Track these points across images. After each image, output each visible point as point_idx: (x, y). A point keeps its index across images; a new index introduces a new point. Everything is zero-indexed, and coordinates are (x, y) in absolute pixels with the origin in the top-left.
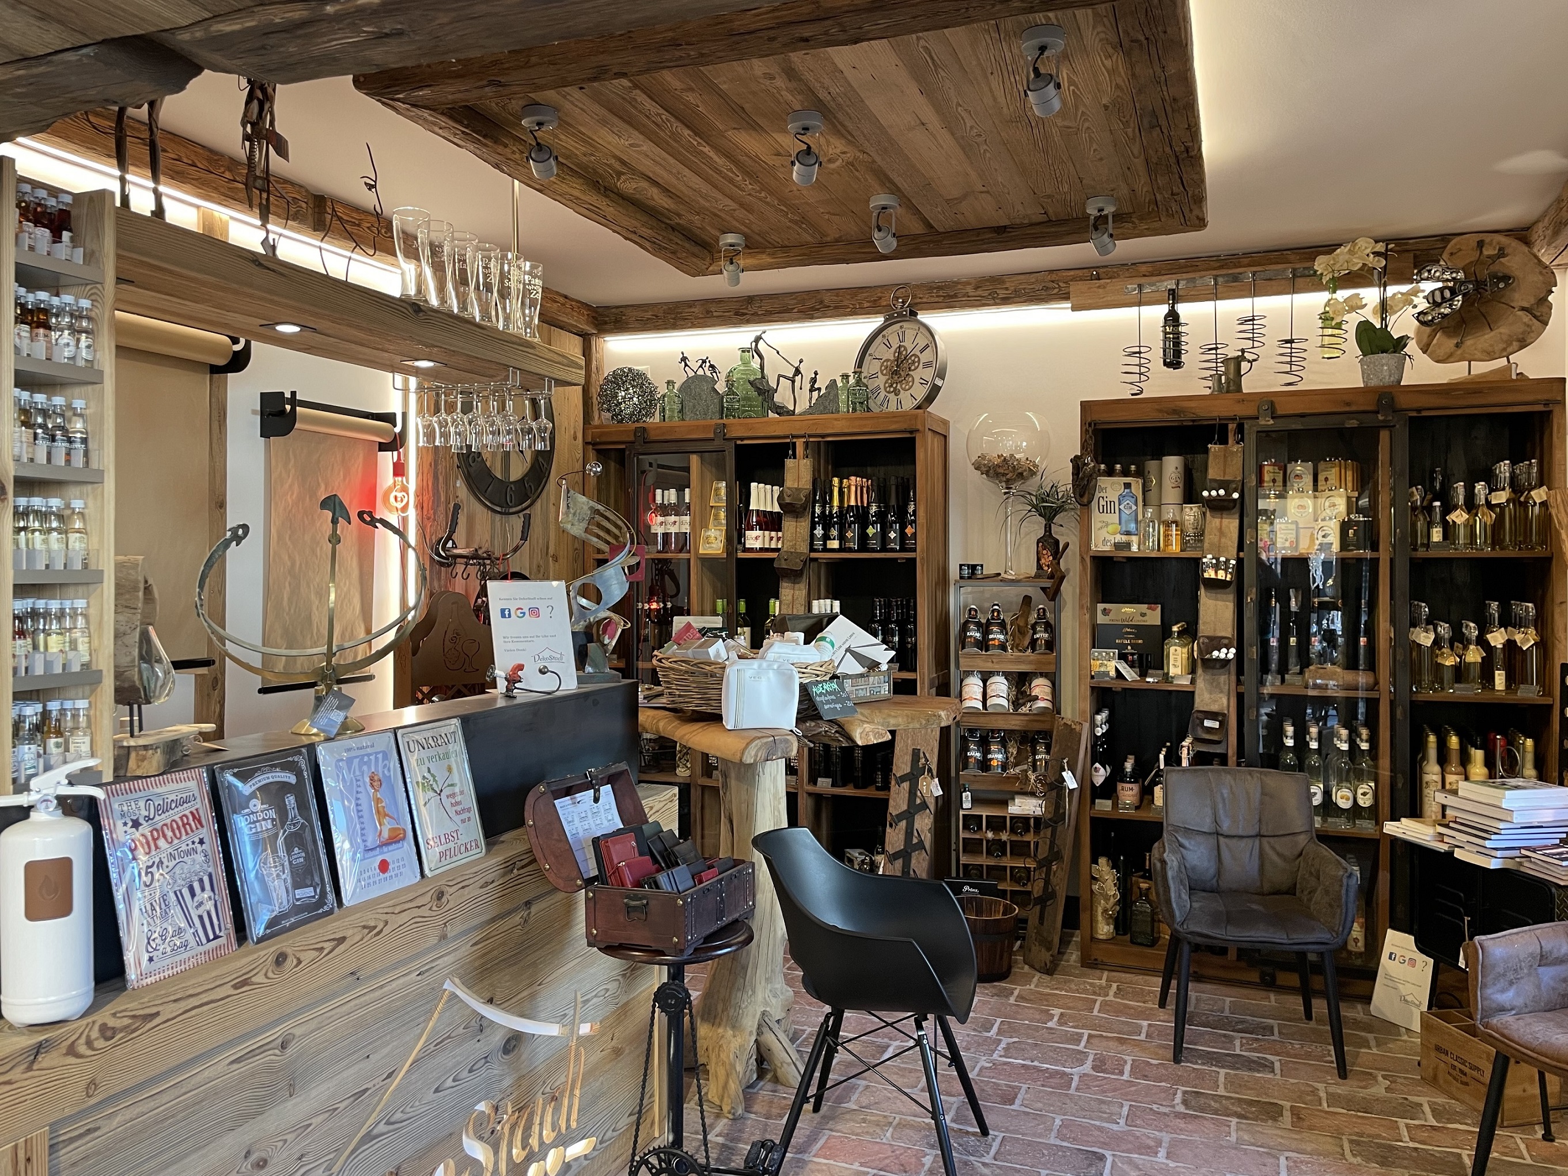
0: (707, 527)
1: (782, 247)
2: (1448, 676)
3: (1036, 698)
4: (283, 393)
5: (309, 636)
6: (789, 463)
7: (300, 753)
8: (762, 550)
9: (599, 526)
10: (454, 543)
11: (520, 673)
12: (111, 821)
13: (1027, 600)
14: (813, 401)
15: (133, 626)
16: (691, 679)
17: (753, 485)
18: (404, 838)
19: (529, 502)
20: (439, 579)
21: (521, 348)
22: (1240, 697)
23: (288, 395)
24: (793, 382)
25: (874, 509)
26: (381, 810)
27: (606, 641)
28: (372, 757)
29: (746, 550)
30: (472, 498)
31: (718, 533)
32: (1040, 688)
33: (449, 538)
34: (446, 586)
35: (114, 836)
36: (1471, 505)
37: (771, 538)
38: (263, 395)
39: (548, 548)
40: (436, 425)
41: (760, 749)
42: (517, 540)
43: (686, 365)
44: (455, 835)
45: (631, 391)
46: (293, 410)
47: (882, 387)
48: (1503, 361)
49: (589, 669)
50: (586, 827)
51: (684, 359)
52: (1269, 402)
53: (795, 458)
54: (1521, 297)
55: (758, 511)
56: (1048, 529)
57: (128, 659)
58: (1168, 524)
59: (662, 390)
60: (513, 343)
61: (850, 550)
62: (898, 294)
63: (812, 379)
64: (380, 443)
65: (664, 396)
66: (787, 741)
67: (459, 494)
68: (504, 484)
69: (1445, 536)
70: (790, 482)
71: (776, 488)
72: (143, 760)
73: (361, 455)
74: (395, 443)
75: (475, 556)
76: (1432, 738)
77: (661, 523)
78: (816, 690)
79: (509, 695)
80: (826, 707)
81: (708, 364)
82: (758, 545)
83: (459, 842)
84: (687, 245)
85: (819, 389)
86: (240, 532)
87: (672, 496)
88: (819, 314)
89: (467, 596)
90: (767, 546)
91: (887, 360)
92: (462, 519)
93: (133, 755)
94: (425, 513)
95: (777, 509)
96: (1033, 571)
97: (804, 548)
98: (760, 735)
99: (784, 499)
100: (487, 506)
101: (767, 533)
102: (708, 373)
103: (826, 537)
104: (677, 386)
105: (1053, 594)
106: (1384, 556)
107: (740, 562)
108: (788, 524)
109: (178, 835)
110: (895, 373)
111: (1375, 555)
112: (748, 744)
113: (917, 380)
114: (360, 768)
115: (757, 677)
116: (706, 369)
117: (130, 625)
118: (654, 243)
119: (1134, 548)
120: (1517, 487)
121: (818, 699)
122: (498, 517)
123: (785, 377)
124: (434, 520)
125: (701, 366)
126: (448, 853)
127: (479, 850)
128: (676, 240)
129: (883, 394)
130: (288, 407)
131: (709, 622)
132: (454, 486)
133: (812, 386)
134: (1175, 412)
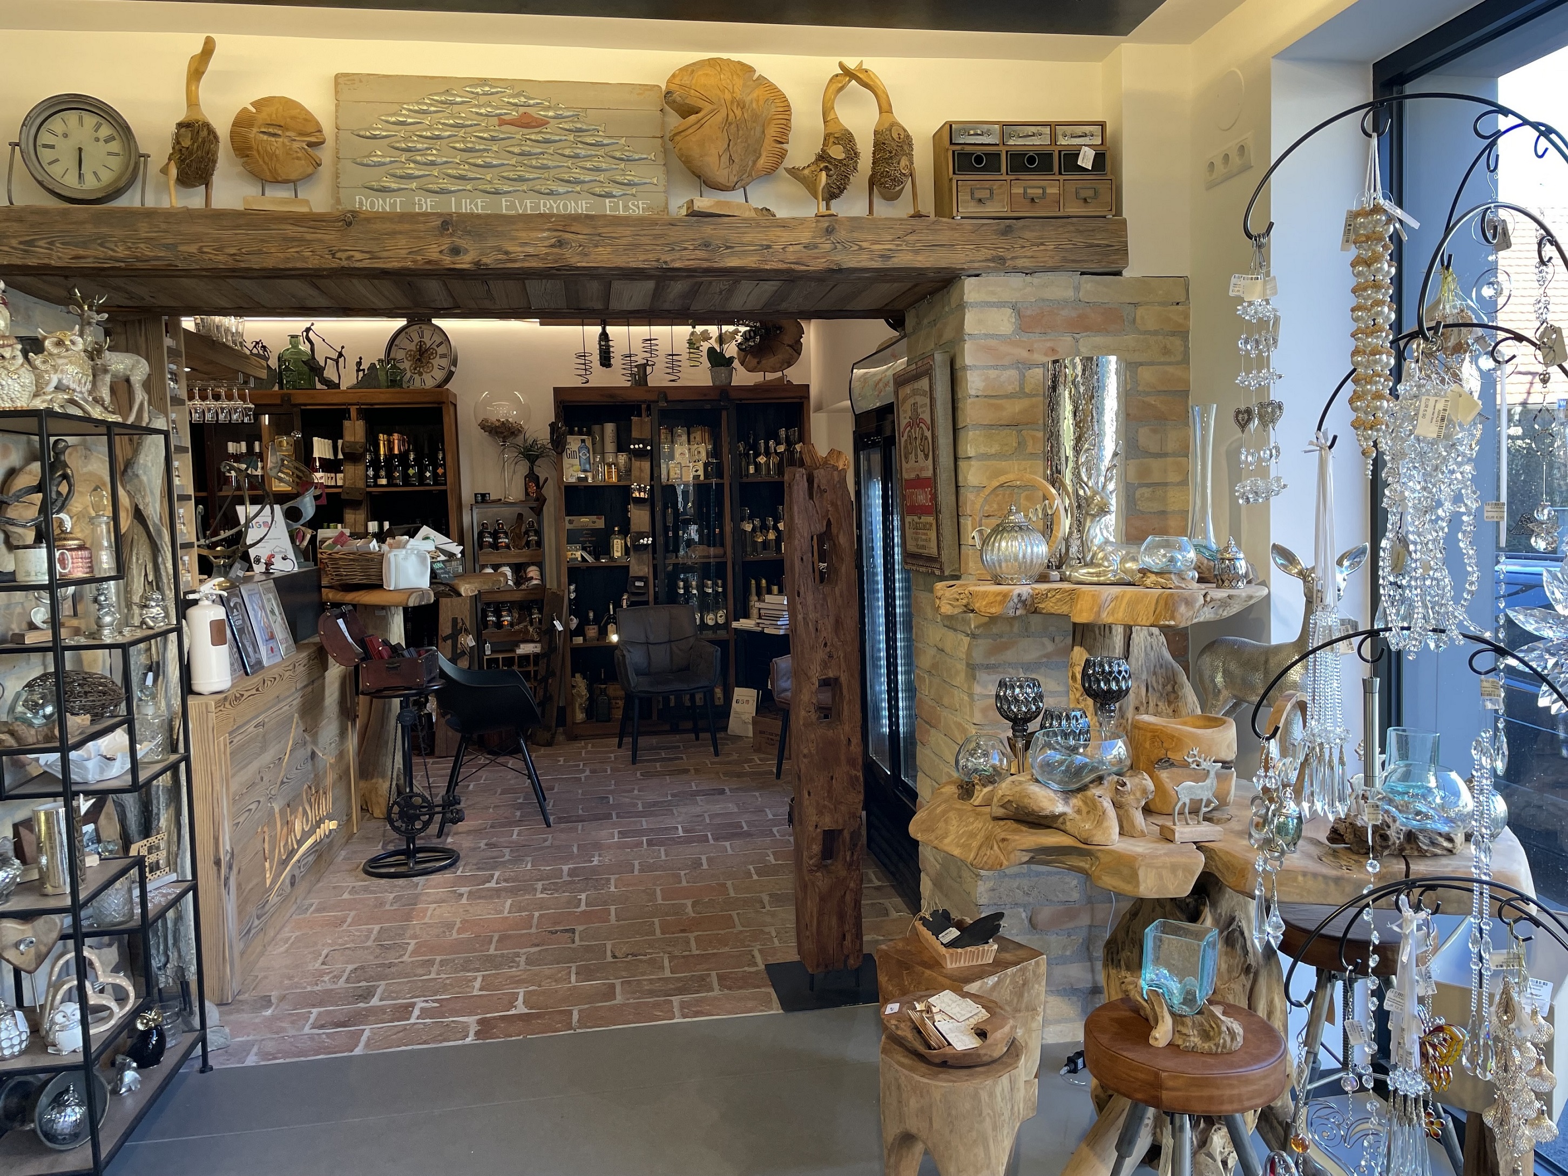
2: (760, 548)
3: (532, 578)
6: (347, 423)
8: (328, 486)
11: (273, 559)
13: (520, 516)
14: (360, 378)
17: (315, 439)
22: (655, 567)
24: (337, 363)
25: (412, 456)
27: (298, 543)
32: (533, 572)
36: (767, 454)
37: (333, 478)
41: (416, 598)
47: (408, 369)
48: (779, 374)
52: (662, 392)
53: (350, 420)
54: (788, 339)
55: (319, 458)
56: (531, 469)
58: (609, 465)
61: (396, 485)
63: (357, 361)
66: (429, 593)
69: (756, 470)
70: (348, 437)
76: (753, 582)
78: (434, 566)
85: (363, 370)
90: (332, 484)
91: (411, 351)
95: (340, 457)
96: (522, 497)
101: (328, 474)
103: (377, 476)
105: (538, 511)
106: (726, 481)
108: (349, 468)
110: (419, 360)
111: (720, 481)
112: (409, 596)
113: (436, 366)
115: (405, 558)
119: (590, 480)
120: (789, 443)
121: (437, 571)
123: (331, 359)
133: (358, 366)
134: (611, 396)
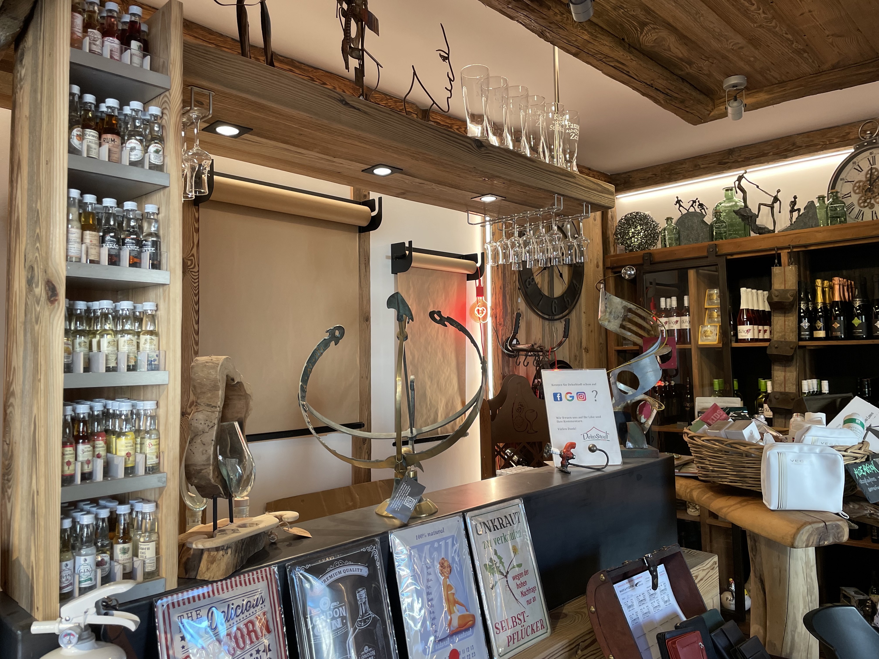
0: (703, 324)
1: (780, 83)
4: (404, 243)
5: (425, 406)
6: (776, 270)
7: (373, 542)
8: (752, 340)
9: (631, 321)
10: (517, 341)
11: (572, 451)
12: (169, 636)
14: (794, 220)
15: (211, 424)
16: (725, 457)
17: (743, 290)
18: (473, 626)
19: (567, 311)
20: (508, 366)
21: (564, 178)
23: (407, 245)
24: (772, 208)
25: (858, 303)
26: (451, 598)
27: (643, 420)
28: (442, 543)
29: (738, 341)
30: (529, 310)
31: (713, 328)
33: (514, 337)
34: (513, 371)
35: (171, 652)
37: (759, 331)
38: (393, 246)
39: (581, 343)
40: (499, 248)
41: (811, 534)
42: (560, 338)
43: (680, 206)
44: (521, 617)
45: (639, 228)
46: (410, 254)
47: (856, 203)
49: (629, 445)
50: (645, 611)
51: (678, 202)
53: (780, 265)
55: (748, 310)
57: (204, 457)
59: (663, 224)
60: (558, 173)
61: (837, 338)
62: (865, 128)
63: (792, 202)
64: (468, 275)
65: (664, 229)
66: (838, 527)
67: (520, 307)
68: (550, 299)
70: (777, 285)
71: (766, 293)
72: (212, 562)
73: (456, 284)
74: (478, 274)
75: (532, 349)
77: (666, 323)
78: (858, 472)
79: (563, 471)
80: (870, 490)
81: (697, 203)
82: (749, 336)
83: (526, 624)
84: (694, 94)
85: (799, 210)
86: (337, 333)
87: (673, 302)
88: (793, 153)
89: (527, 379)
90: (756, 337)
91: (859, 182)
92: (523, 324)
93: (205, 556)
94: (498, 321)
95: (767, 309)
97: (792, 337)
98: (810, 520)
99: (772, 299)
100: (538, 315)
101: (756, 327)
102: (698, 210)
103: (813, 328)
104: (674, 221)
107: (734, 349)
108: (778, 320)
109: (242, 645)
110: (869, 190)
112: (799, 530)
114: (431, 554)
115: (799, 460)
116: (696, 207)
117: (208, 423)
118: (667, 94)
121: (861, 482)
122: (547, 323)
123: (765, 205)
124: (504, 325)
125: (692, 206)
126: (516, 637)
127: (544, 631)
128: (686, 89)
129: (857, 209)
130: (407, 252)
131: (729, 402)
132: (517, 302)
133: (793, 208)
